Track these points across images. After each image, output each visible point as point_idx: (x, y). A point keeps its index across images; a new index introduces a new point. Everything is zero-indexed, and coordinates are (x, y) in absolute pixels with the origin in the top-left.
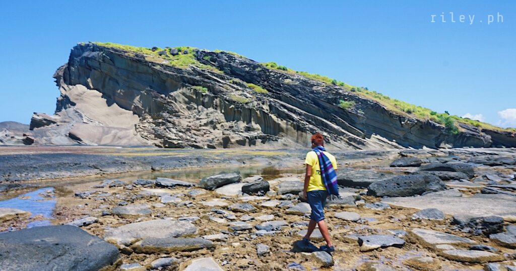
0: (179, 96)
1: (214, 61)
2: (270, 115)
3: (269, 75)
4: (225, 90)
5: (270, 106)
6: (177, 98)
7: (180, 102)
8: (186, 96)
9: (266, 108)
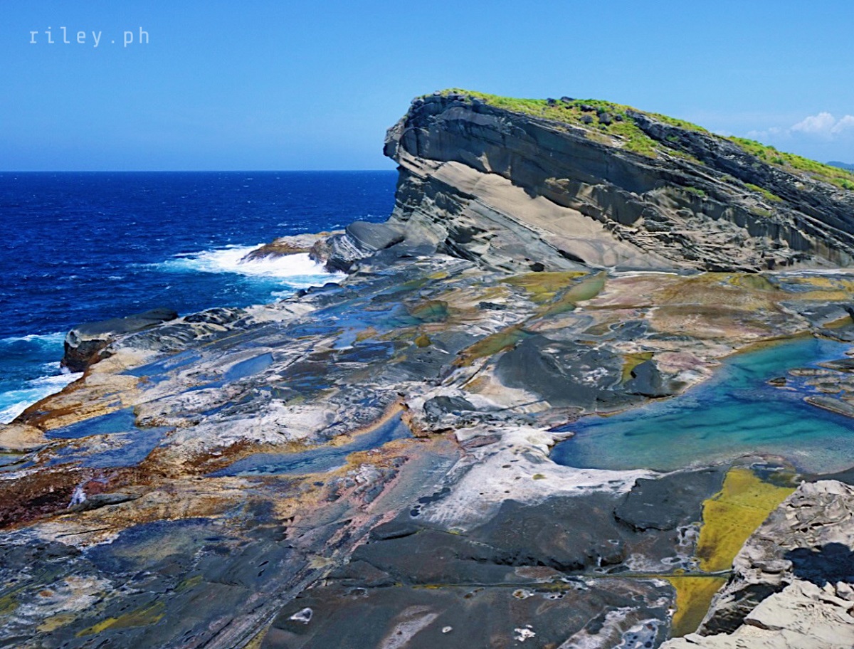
0: (662, 198)
1: (687, 145)
2: (800, 231)
3: (773, 175)
4: (729, 195)
5: (795, 220)
6: (660, 200)
7: (666, 206)
8: (675, 200)
9: (791, 222)
